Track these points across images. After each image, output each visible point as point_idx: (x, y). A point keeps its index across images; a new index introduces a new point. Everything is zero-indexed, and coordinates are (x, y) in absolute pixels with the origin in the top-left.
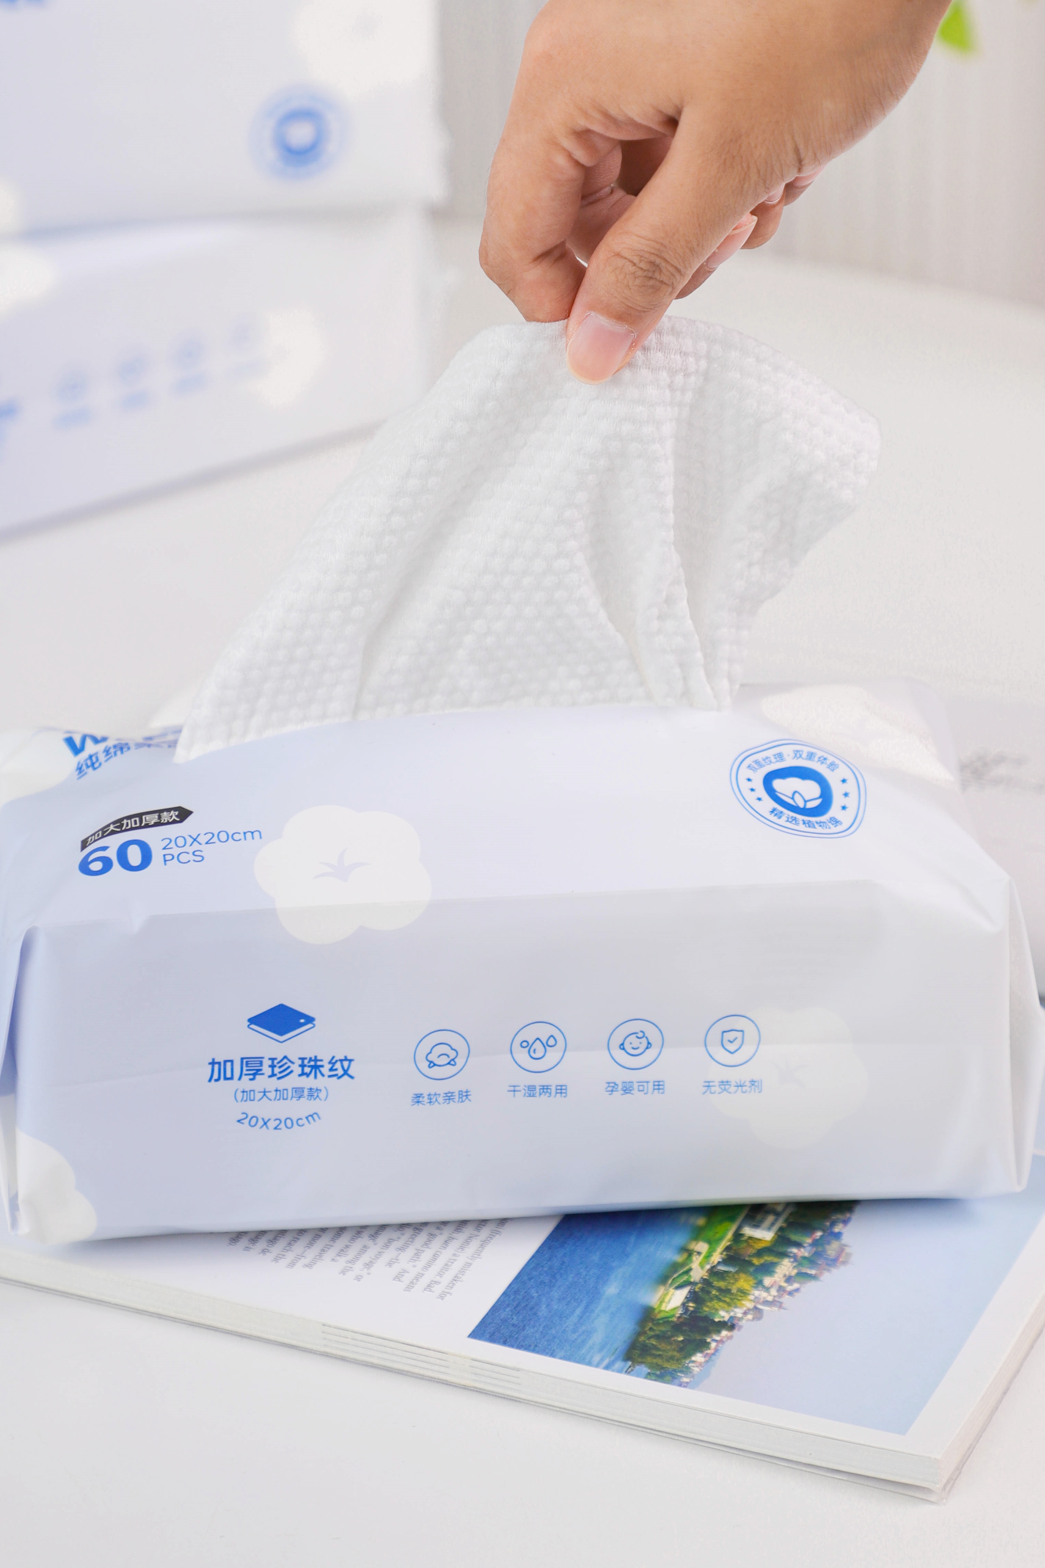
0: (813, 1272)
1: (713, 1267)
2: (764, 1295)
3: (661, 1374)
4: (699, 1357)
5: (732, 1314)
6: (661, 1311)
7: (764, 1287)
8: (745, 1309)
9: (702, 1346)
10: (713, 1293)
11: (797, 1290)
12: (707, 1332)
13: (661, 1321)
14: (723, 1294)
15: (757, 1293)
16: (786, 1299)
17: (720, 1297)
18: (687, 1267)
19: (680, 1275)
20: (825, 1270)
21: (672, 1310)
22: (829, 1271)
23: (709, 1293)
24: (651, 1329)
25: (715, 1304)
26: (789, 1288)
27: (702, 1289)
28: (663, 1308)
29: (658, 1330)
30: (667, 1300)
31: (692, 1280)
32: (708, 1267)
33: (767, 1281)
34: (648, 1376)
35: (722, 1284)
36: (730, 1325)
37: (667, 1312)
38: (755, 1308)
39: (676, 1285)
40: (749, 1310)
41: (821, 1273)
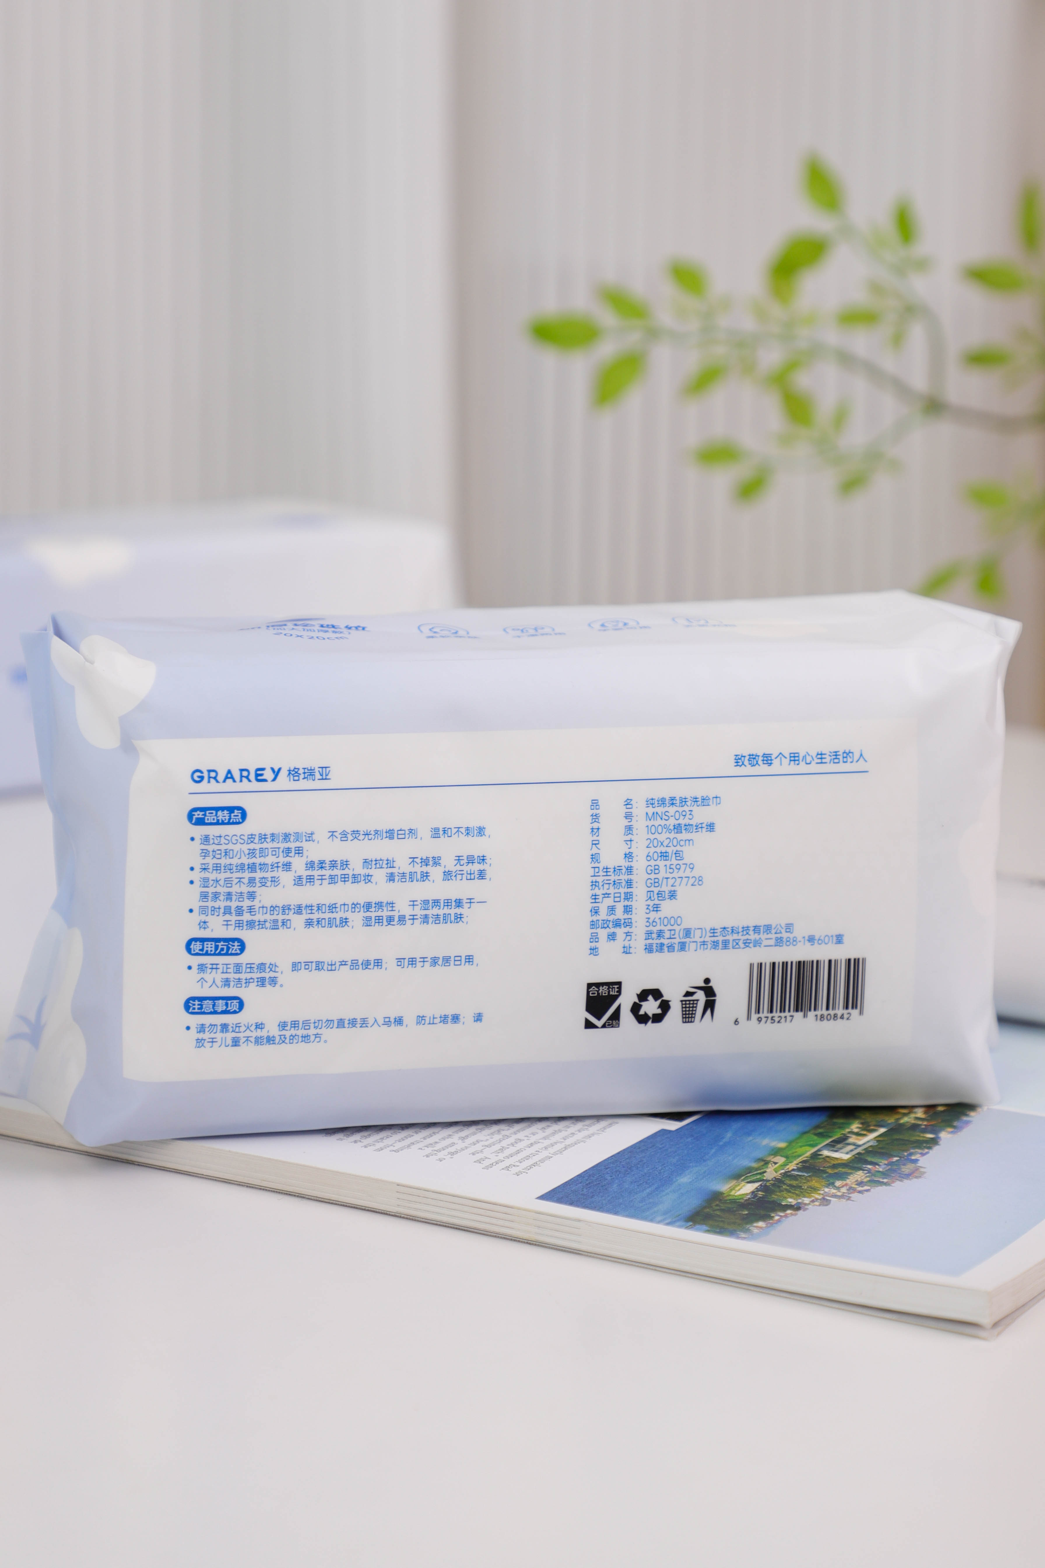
0: (885, 1180)
1: (786, 1172)
2: (833, 1191)
3: (721, 1231)
4: (761, 1224)
5: (800, 1201)
6: (730, 1195)
7: (835, 1186)
8: (813, 1198)
9: (765, 1217)
10: (784, 1187)
11: (867, 1191)
12: (774, 1210)
13: (728, 1201)
14: (793, 1189)
15: (826, 1190)
16: (855, 1196)
17: (790, 1190)
18: (762, 1170)
19: (754, 1175)
20: (897, 1180)
21: (740, 1195)
22: (901, 1181)
23: (779, 1187)
24: (717, 1205)
25: (785, 1194)
26: (860, 1189)
27: (773, 1185)
28: (733, 1193)
29: (723, 1206)
30: (737, 1189)
31: (765, 1178)
32: (783, 1171)
33: (838, 1183)
34: (708, 1231)
35: (794, 1183)
36: (797, 1208)
37: (736, 1196)
38: (824, 1198)
39: (748, 1180)
40: (817, 1199)
41: (893, 1182)
